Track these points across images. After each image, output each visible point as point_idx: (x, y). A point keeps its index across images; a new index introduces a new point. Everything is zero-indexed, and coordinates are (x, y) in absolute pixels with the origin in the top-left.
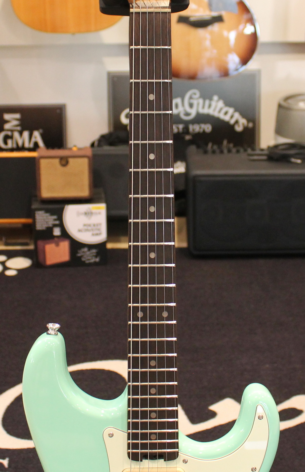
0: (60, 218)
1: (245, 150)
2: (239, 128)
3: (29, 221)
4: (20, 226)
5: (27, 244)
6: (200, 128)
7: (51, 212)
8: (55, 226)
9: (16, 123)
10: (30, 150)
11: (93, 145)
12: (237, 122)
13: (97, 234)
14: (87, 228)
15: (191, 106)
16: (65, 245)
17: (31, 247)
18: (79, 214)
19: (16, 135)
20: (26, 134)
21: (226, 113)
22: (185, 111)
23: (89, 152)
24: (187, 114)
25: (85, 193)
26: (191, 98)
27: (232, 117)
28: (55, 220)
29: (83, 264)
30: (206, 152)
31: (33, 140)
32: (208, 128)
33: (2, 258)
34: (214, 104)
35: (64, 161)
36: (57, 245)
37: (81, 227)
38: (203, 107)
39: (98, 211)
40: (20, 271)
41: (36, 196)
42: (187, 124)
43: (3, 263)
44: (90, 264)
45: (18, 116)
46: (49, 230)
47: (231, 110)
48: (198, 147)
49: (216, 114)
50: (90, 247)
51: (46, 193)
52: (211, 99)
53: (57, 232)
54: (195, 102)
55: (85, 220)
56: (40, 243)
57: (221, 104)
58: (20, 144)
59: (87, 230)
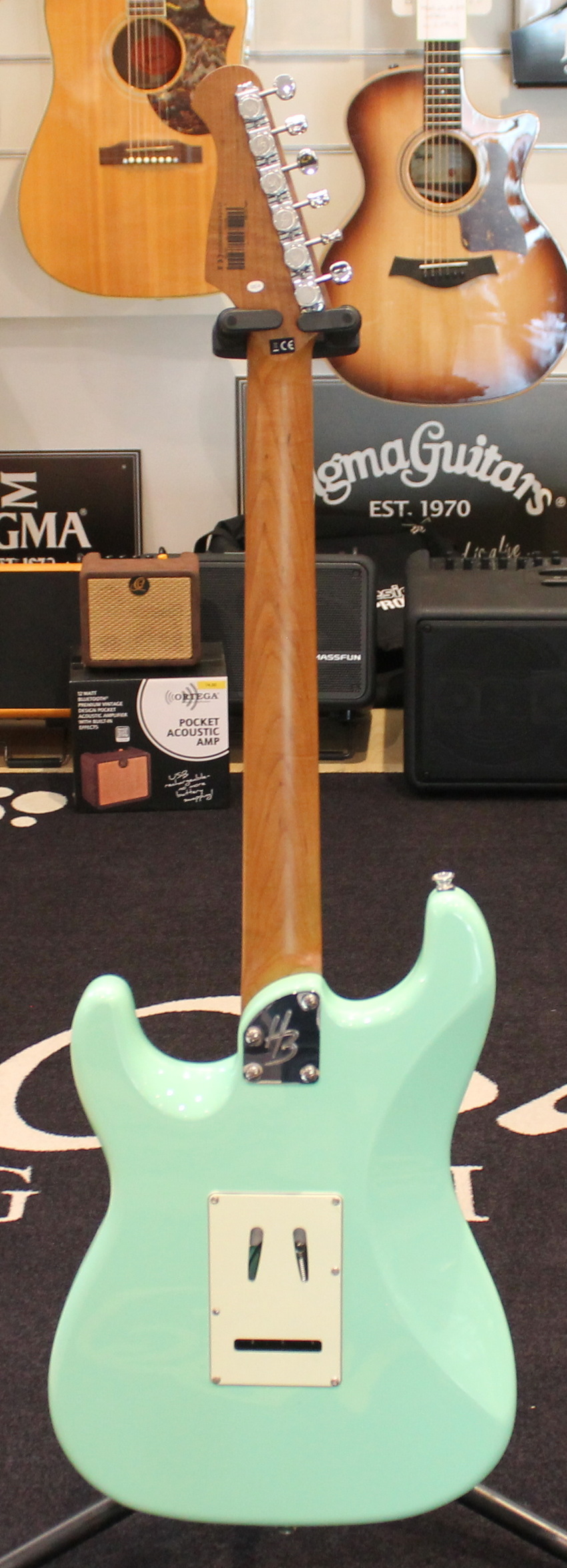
0: (131, 706)
1: (538, 563)
2: (534, 510)
3: (65, 711)
4: (43, 723)
5: (56, 763)
6: (446, 507)
7: (112, 693)
8: (119, 722)
9: (28, 492)
10: (60, 556)
11: (200, 546)
12: (530, 494)
13: (209, 742)
14: (187, 726)
15: (426, 457)
16: (140, 765)
17: (68, 769)
18: (169, 697)
19: (28, 518)
20: (50, 518)
21: (505, 475)
22: (411, 467)
23: (193, 565)
24: (417, 476)
25: (184, 653)
26: (425, 439)
27: (518, 483)
28: (119, 710)
29: (179, 805)
30: (449, 566)
31: (66, 531)
32: (463, 508)
33: (3, 792)
34: (477, 452)
35: (140, 584)
36: (124, 764)
37: (175, 726)
38: (453, 463)
39: (211, 692)
40: (43, 819)
41: (79, 659)
42: (415, 497)
43: (6, 802)
44: (193, 806)
45: (32, 477)
46: (107, 731)
47: (517, 469)
48: (435, 552)
49: (482, 476)
50: (195, 768)
51: (99, 653)
52: (472, 444)
53: (123, 735)
54: (435, 449)
55: (183, 710)
56: (87, 759)
57: (493, 454)
58: (37, 542)
59: (189, 733)
